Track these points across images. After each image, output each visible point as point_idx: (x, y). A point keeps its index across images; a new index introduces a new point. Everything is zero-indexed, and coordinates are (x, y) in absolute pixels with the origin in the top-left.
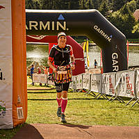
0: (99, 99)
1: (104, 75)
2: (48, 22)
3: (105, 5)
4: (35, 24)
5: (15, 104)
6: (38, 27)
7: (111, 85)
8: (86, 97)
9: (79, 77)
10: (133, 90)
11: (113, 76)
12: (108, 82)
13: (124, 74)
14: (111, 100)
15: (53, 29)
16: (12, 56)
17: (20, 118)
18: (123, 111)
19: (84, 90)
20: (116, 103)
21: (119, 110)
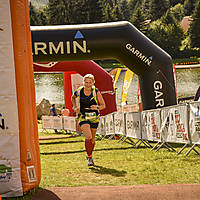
0: (139, 147)
1: (143, 113)
2: (61, 43)
3: (139, 12)
4: (42, 46)
5: (24, 162)
6: (47, 50)
7: (154, 127)
8: (120, 145)
9: (109, 117)
10: (186, 132)
11: (156, 115)
12: (150, 123)
13: (172, 110)
14: (156, 148)
15: (69, 52)
16: (16, 97)
17: (31, 181)
18: (174, 163)
19: (117, 137)
20: (163, 153)
21: (167, 163)
